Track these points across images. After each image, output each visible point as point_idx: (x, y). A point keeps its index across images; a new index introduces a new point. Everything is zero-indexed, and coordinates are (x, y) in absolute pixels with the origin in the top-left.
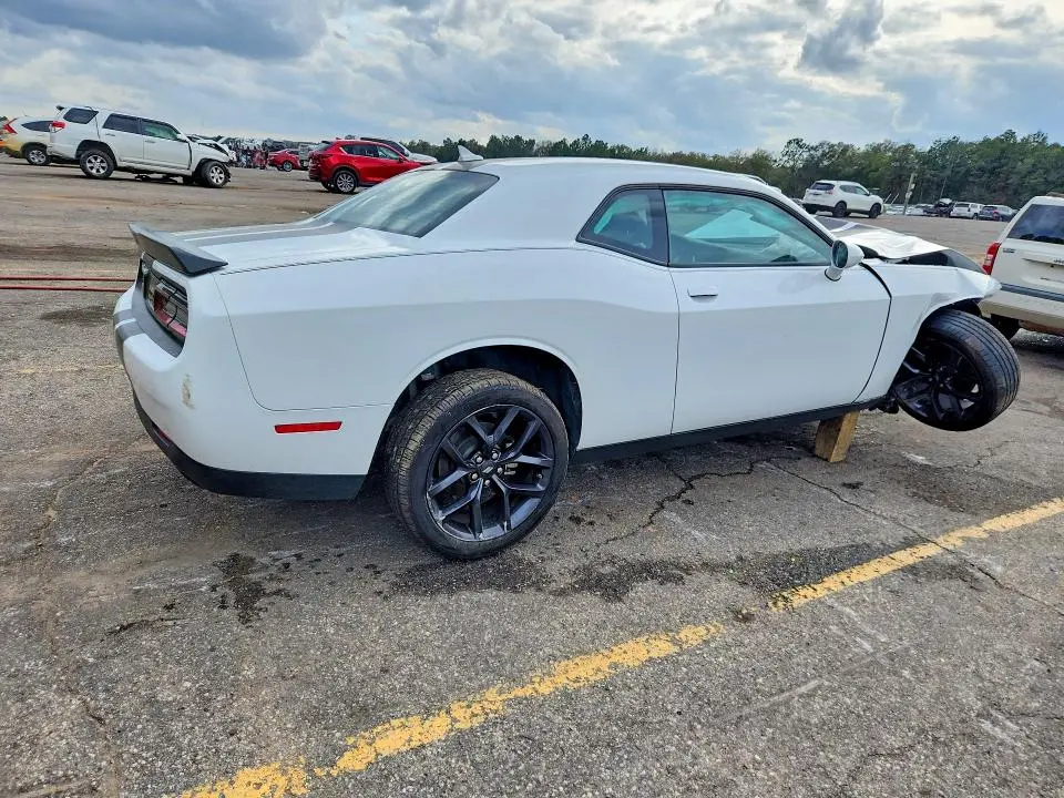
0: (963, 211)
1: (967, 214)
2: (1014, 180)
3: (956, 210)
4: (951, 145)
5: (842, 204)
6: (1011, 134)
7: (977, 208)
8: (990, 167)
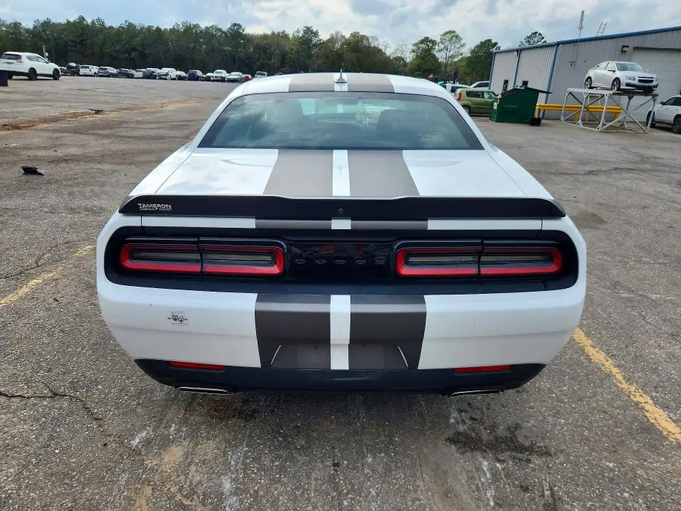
0: (86, 71)
1: (90, 73)
2: (96, 49)
3: (82, 71)
4: (47, 24)
5: (33, 70)
6: (82, 19)
7: (95, 69)
8: (78, 40)
